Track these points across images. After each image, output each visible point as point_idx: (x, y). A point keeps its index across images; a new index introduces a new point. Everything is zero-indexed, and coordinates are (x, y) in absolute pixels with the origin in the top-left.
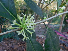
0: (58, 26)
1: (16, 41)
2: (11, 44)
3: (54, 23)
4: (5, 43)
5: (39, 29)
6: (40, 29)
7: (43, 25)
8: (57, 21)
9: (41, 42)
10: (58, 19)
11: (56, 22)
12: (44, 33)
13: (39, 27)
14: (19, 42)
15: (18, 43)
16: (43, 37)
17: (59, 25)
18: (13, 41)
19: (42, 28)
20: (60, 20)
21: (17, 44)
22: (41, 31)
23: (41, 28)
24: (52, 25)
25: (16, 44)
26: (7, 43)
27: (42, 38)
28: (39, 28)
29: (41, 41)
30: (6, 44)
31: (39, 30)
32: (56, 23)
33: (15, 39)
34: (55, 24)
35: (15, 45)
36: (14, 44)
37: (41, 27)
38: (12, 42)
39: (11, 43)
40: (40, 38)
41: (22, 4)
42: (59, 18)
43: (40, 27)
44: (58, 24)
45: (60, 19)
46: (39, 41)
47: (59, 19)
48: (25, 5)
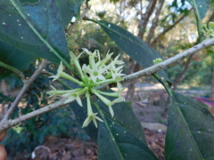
0: (202, 93)
1: (82, 144)
2: (69, 152)
3: (188, 83)
4: (49, 150)
5: (142, 107)
6: (145, 105)
7: (152, 93)
8: (198, 77)
9: (159, 147)
10: (200, 69)
11: (194, 80)
12: (163, 115)
13: (139, 99)
14: (89, 148)
15: (89, 151)
16: (160, 131)
17: (204, 89)
18: (72, 144)
19: (152, 101)
20: (206, 74)
21: (85, 153)
22: (148, 111)
23: (147, 104)
24: (182, 89)
25: (82, 152)
26: (57, 151)
27: (157, 132)
28: (140, 103)
29: (157, 143)
30: (54, 154)
31: (141, 109)
32: (194, 85)
33: (75, 139)
34: (192, 88)
35: (80, 155)
36: (75, 152)
37: (146, 101)
38: (69, 145)
39: (67, 150)
40: (151, 133)
41: (83, 33)
42: (201, 66)
43: (144, 98)
44: (202, 87)
45: (206, 70)
46: (150, 143)
47: (203, 70)
48: (91, 37)
